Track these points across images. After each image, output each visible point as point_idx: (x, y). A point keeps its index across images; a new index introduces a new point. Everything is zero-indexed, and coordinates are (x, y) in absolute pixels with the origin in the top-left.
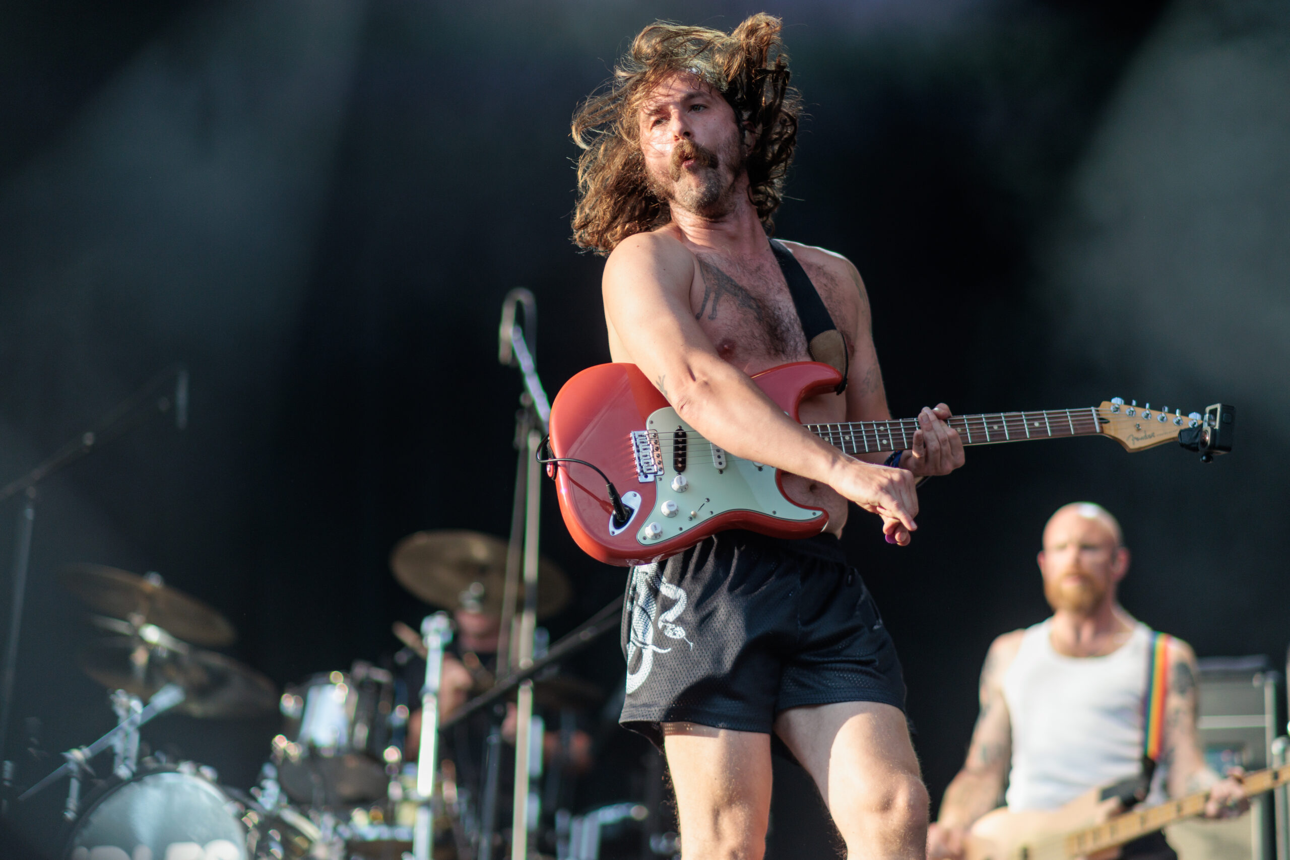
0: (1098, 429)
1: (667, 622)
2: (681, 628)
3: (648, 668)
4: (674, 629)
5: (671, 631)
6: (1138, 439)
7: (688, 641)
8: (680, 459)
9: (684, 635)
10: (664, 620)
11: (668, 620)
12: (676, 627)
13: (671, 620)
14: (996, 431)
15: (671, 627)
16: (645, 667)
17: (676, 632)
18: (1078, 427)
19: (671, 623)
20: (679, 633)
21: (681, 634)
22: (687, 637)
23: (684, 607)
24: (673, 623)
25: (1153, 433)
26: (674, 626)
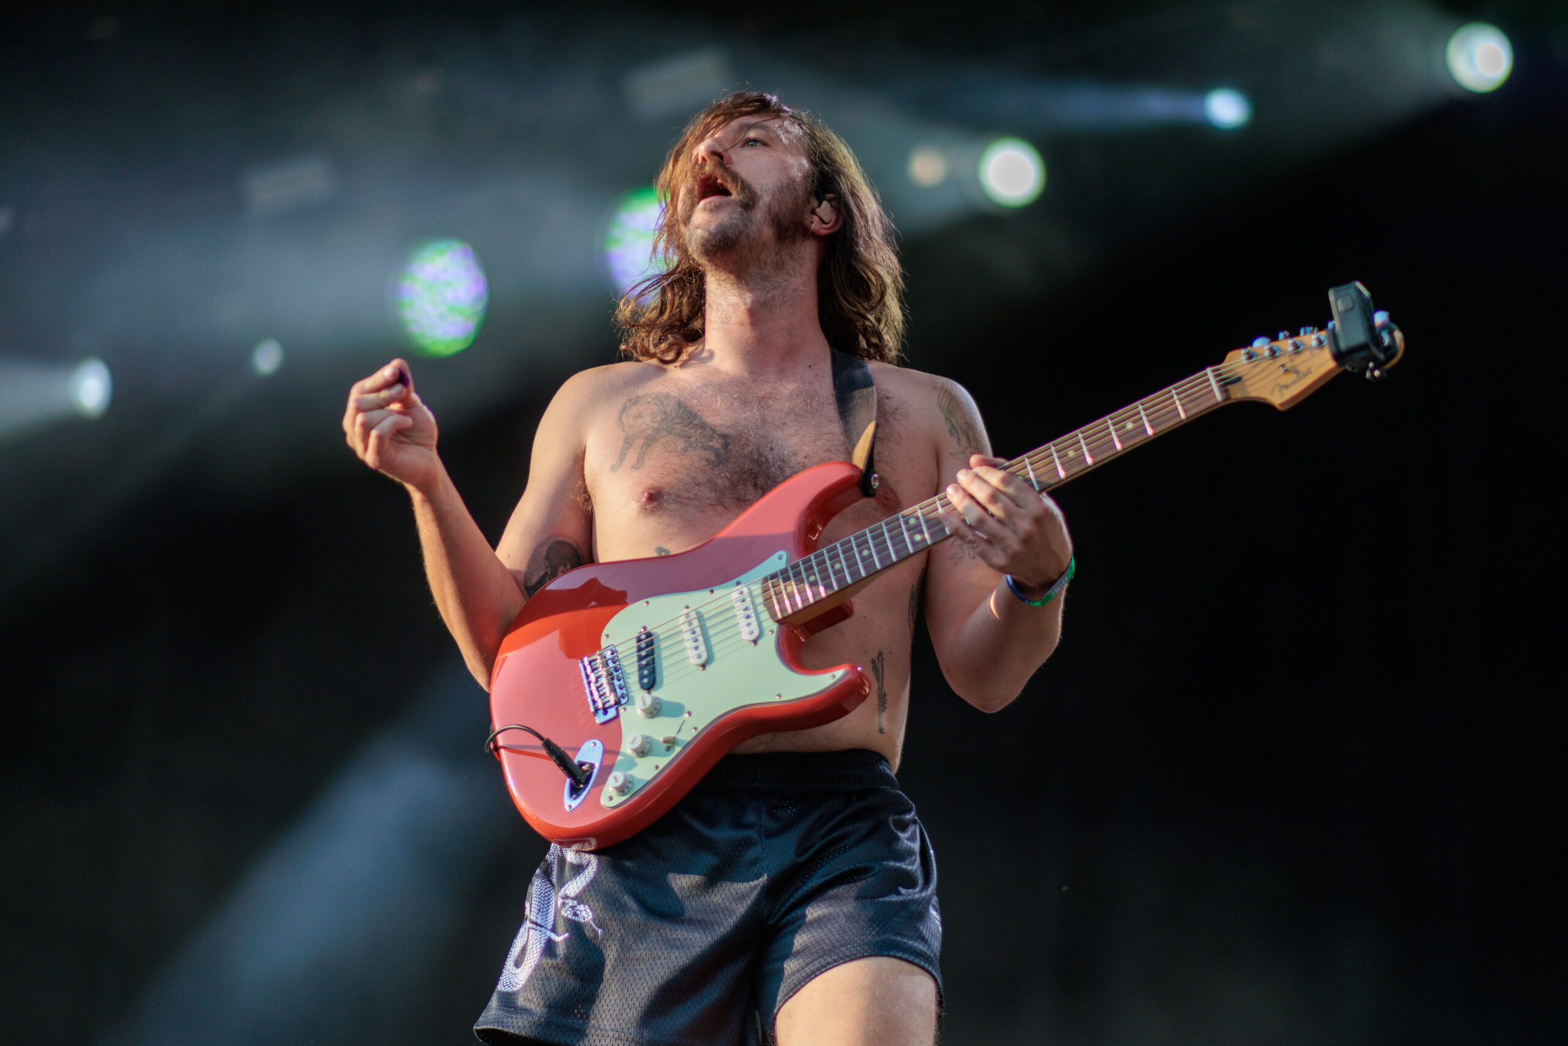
0: (1219, 397)
1: (566, 897)
2: (586, 907)
3: (535, 959)
4: (575, 907)
5: (570, 909)
6: (1286, 387)
7: (595, 927)
8: (646, 672)
9: (590, 917)
10: (563, 896)
11: (568, 894)
12: (579, 904)
13: (573, 895)
14: (1073, 459)
15: (570, 904)
16: (532, 957)
17: (578, 912)
18: (1189, 406)
19: (571, 899)
20: (584, 913)
21: (586, 916)
22: (594, 920)
23: (592, 876)
24: (575, 898)
25: (1309, 369)
26: (575, 902)
